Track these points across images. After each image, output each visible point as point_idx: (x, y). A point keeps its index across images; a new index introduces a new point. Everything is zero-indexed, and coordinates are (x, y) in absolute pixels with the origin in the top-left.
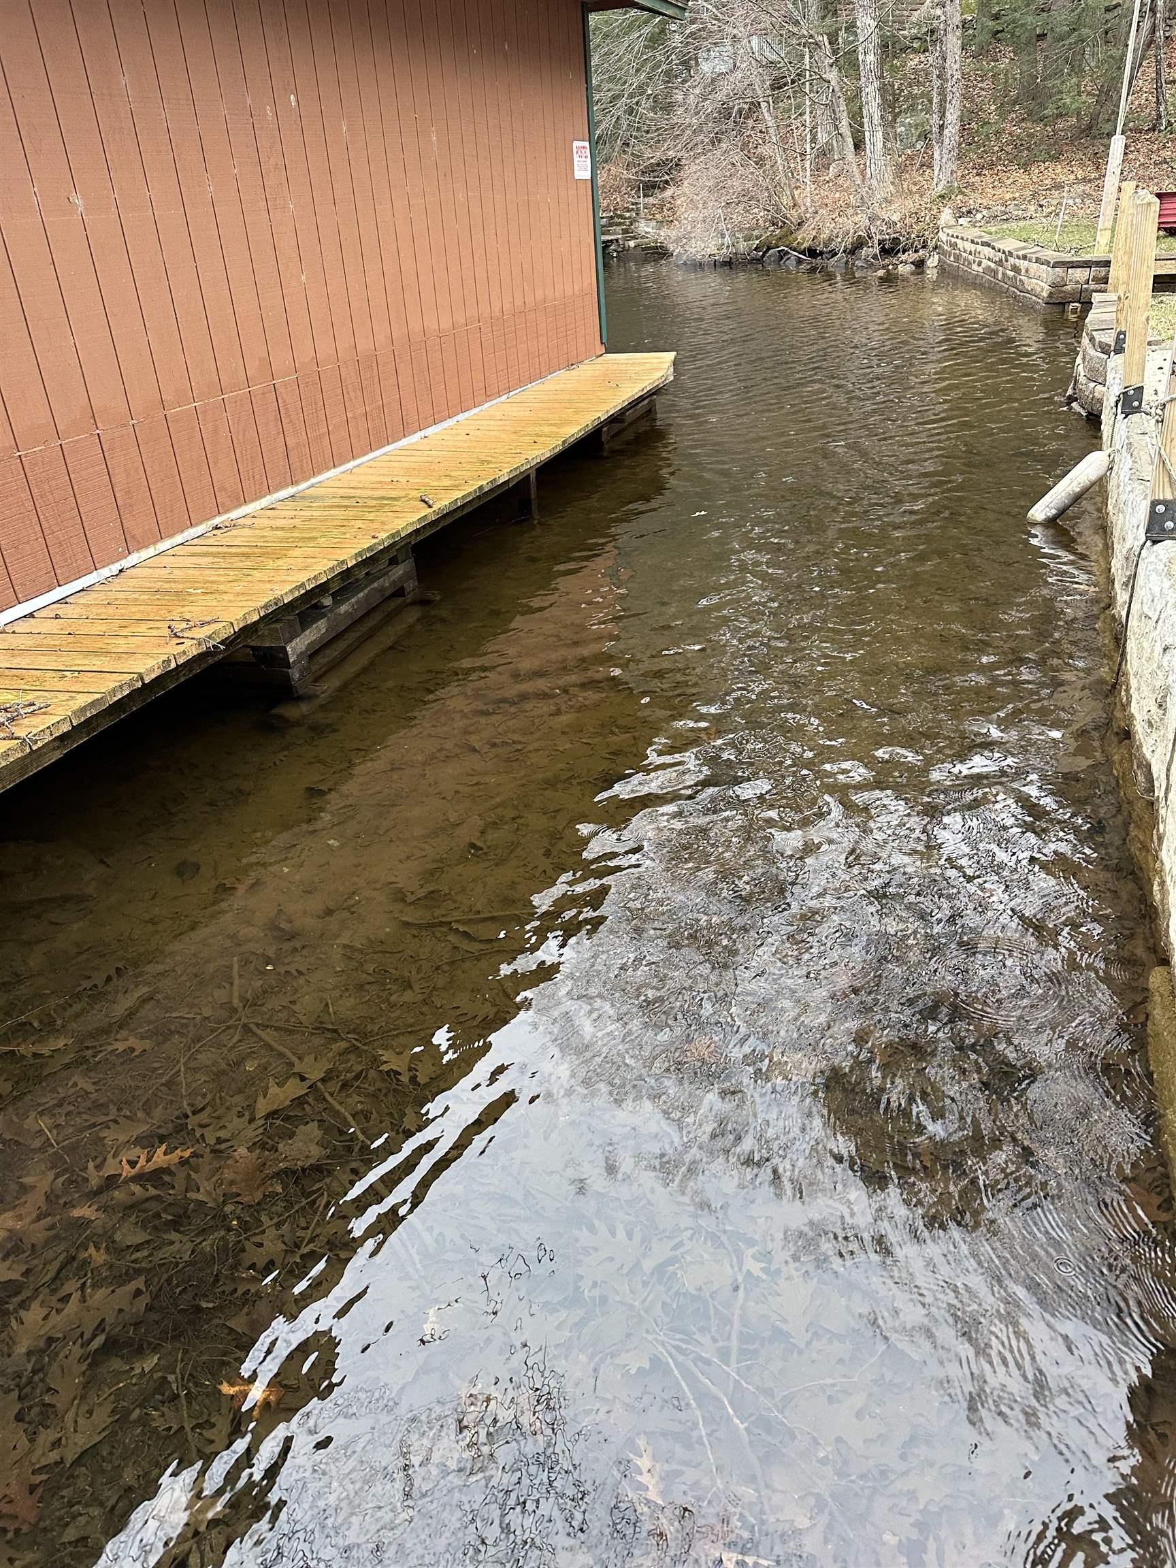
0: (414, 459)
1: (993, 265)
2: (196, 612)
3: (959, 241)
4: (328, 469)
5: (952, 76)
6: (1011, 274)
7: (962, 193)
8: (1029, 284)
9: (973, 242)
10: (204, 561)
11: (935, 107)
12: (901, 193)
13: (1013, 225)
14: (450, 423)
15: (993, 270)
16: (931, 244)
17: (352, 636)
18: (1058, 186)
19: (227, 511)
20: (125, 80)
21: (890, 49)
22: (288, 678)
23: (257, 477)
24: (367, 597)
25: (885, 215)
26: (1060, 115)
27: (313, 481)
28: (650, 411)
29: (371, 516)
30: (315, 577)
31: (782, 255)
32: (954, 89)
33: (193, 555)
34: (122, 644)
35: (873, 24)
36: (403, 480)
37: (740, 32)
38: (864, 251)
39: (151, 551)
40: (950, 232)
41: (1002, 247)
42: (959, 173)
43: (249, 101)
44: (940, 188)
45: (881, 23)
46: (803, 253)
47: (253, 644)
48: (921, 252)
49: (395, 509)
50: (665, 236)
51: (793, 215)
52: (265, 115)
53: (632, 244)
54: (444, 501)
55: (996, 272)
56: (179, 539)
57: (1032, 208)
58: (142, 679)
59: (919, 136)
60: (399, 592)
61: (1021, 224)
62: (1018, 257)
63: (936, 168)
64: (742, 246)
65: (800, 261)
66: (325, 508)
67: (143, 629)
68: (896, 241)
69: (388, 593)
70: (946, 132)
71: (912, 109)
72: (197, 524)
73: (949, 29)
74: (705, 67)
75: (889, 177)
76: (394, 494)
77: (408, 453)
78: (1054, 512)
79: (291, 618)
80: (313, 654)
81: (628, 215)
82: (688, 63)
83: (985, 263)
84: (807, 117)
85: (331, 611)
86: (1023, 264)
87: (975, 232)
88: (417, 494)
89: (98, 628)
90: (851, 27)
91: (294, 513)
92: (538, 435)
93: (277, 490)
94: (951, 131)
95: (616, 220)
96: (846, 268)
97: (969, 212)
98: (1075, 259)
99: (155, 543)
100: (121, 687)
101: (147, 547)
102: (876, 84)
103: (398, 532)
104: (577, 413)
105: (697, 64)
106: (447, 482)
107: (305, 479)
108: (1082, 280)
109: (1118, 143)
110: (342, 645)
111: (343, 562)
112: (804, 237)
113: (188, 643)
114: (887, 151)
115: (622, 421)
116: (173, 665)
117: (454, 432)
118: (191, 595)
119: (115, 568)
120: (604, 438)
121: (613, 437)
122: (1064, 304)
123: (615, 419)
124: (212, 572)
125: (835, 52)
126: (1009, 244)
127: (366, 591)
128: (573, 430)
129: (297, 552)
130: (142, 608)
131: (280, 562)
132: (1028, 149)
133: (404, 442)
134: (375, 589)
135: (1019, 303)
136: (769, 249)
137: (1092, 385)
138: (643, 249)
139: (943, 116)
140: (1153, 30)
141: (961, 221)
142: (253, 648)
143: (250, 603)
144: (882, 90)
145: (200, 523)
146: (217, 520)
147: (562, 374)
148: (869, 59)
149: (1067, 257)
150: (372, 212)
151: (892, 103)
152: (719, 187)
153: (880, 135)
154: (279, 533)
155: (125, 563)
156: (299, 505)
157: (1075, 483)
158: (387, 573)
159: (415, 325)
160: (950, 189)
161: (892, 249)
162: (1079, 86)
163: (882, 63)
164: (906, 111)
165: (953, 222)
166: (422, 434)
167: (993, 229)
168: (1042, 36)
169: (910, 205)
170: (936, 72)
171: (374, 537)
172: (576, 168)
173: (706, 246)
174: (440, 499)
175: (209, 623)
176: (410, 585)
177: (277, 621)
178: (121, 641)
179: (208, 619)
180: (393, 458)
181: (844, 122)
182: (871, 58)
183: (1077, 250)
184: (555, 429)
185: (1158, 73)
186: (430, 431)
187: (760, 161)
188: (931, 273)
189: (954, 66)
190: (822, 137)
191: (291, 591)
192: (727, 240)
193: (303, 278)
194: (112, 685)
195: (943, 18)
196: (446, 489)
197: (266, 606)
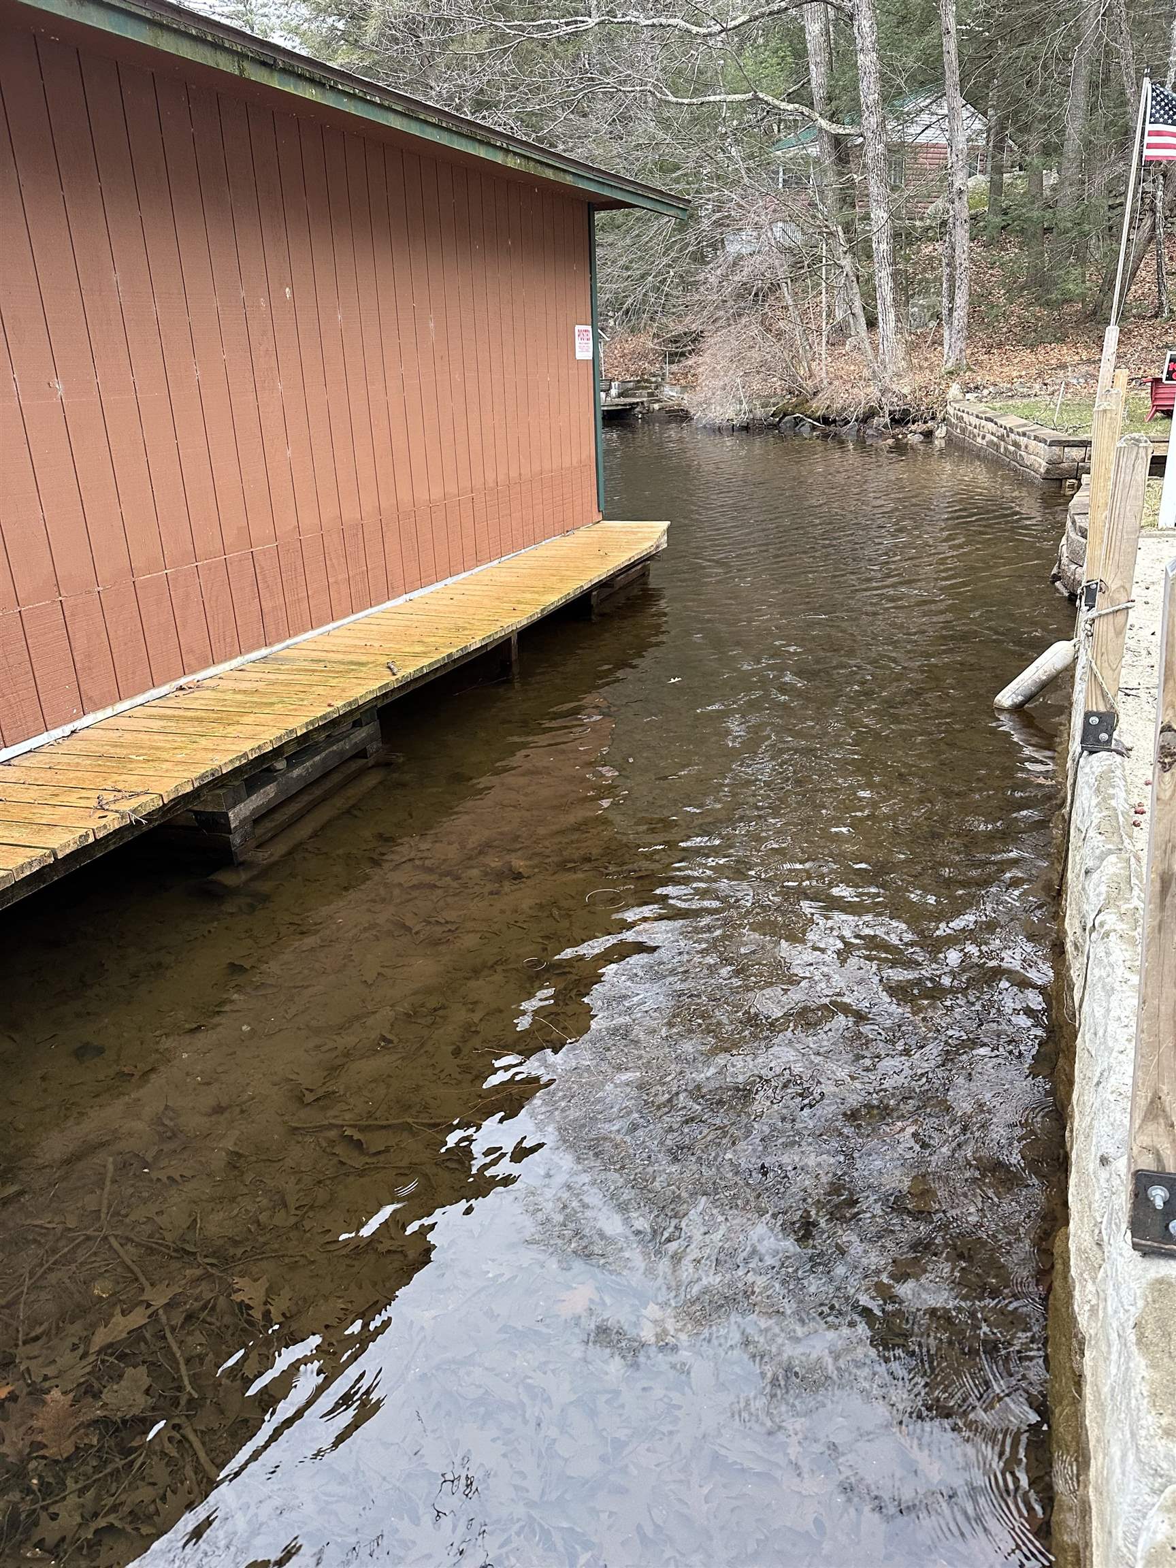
0: (394, 622)
1: (995, 439)
2: (130, 782)
3: (965, 415)
4: (305, 631)
5: (961, 264)
6: (1012, 448)
7: (971, 370)
8: (1029, 459)
9: (977, 417)
10: (156, 725)
11: (945, 292)
12: (911, 367)
13: (1017, 402)
14: (439, 586)
15: (995, 444)
16: (940, 416)
17: (306, 799)
18: (1063, 366)
19: (193, 672)
20: (116, 277)
21: (902, 238)
22: (228, 844)
23: (228, 640)
24: (323, 760)
25: (895, 387)
26: (1066, 301)
27: (289, 642)
28: (644, 575)
29: (333, 682)
30: (259, 747)
31: (797, 422)
32: (963, 276)
33: (150, 717)
34: (47, 814)
35: (886, 215)
36: (376, 644)
37: (764, 220)
38: (875, 421)
39: (109, 712)
40: (957, 406)
41: (1003, 423)
42: (969, 352)
43: (243, 294)
44: (949, 364)
45: (894, 216)
46: (817, 420)
47: (196, 808)
48: (930, 424)
49: (361, 675)
50: (688, 401)
51: (809, 385)
52: (259, 307)
53: (656, 406)
54: (408, 669)
55: (998, 447)
56: (140, 699)
57: (1037, 386)
58: (55, 854)
59: (932, 316)
60: (361, 754)
61: (1026, 401)
62: (1018, 434)
63: (946, 347)
64: (759, 413)
65: (814, 428)
66: (290, 672)
67: (73, 798)
68: (906, 412)
69: (350, 754)
70: (955, 314)
71: (925, 292)
72: (159, 686)
73: (958, 223)
74: (733, 248)
75: (901, 354)
76: (364, 659)
77: (388, 616)
78: (1020, 698)
79: (237, 783)
80: (258, 819)
81: (653, 379)
82: (717, 245)
83: (989, 437)
84: (823, 297)
85: (283, 775)
86: (1023, 441)
87: (981, 407)
88: (384, 660)
89: (32, 794)
90: (866, 218)
91: (261, 675)
92: (519, 602)
93: (248, 652)
94: (960, 315)
95: (643, 384)
96: (858, 436)
97: (977, 388)
98: (1071, 439)
99: (113, 704)
100: (30, 864)
101: (104, 708)
102: (889, 270)
103: (356, 700)
104: (561, 581)
105: (723, 247)
106: (419, 649)
107: (279, 641)
108: (1079, 458)
109: (1112, 333)
110: (294, 808)
111: (291, 731)
112: (818, 406)
113: (111, 816)
114: (898, 331)
115: (612, 586)
116: (91, 840)
117: (439, 596)
118: (132, 762)
119: (67, 729)
120: (593, 601)
121: (602, 601)
122: (1061, 480)
123: (602, 585)
124: (161, 737)
125: (849, 241)
126: (1011, 421)
127: (323, 754)
128: (553, 599)
129: (249, 719)
130: (79, 774)
131: (230, 729)
132: (1035, 331)
133: (389, 605)
134: (334, 752)
135: (1020, 478)
136: (785, 415)
137: (1073, 567)
138: (667, 412)
139: (952, 300)
140: (1153, 228)
141: (968, 396)
142: (196, 813)
143: (186, 774)
144: (894, 275)
145: (164, 683)
146: (182, 681)
147: (557, 540)
148: (882, 247)
149: (1063, 436)
150: (364, 392)
151: (905, 287)
152: (738, 358)
153: (892, 317)
154: (239, 697)
155: (78, 724)
156: (269, 667)
157: (1041, 671)
158: (348, 736)
159: (405, 496)
160: (958, 366)
161: (903, 420)
162: (1084, 275)
163: (894, 251)
164: (919, 293)
165: (960, 396)
166: (407, 597)
167: (998, 405)
168: (1048, 230)
169: (920, 379)
170: (945, 261)
171: (330, 705)
172: (577, 349)
173: (726, 411)
174: (406, 667)
175: (138, 795)
176: (373, 747)
177: (222, 786)
178: (48, 810)
179: (139, 790)
180: (373, 621)
181: (857, 304)
182: (884, 246)
183: (1076, 429)
184: (536, 596)
185: (1159, 266)
186: (415, 595)
187: (779, 335)
188: (939, 443)
189: (962, 257)
190: (839, 314)
191: (231, 761)
192: (745, 406)
193: (289, 452)
194: (21, 861)
195: (952, 213)
196: (416, 655)
197: (202, 777)
